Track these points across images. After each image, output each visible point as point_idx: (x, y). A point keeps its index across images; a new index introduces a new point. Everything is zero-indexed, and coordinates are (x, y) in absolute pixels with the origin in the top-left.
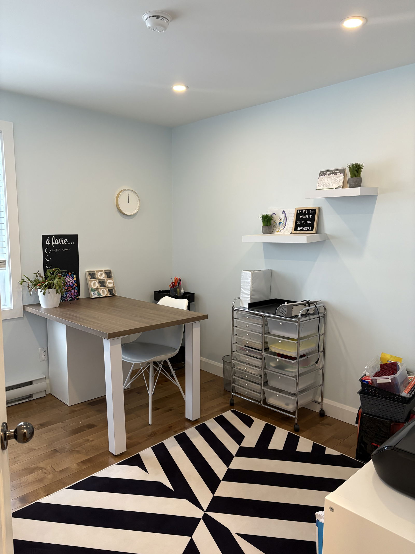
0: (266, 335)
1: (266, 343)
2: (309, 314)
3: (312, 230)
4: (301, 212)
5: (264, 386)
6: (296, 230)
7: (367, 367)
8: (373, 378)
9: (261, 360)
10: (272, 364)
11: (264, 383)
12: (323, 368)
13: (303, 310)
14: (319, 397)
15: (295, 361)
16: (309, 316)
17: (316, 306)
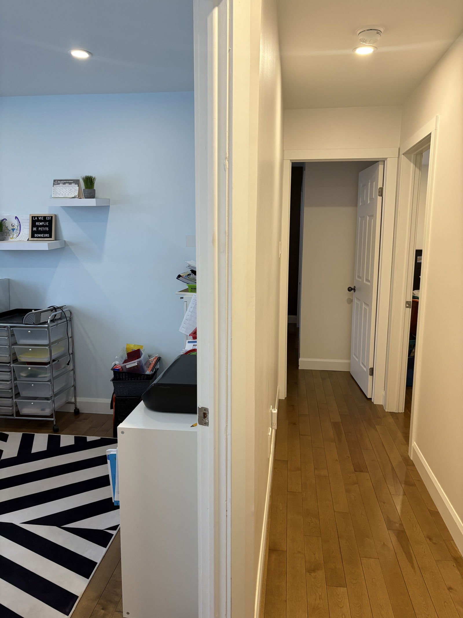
0: (13, 346)
1: (14, 354)
2: (56, 320)
3: (51, 237)
4: (36, 218)
5: (15, 398)
6: (33, 236)
7: (116, 357)
8: (122, 365)
9: (10, 373)
10: (23, 374)
11: (16, 395)
12: (74, 370)
13: (51, 316)
14: (72, 397)
15: (48, 366)
16: (56, 321)
17: (63, 311)
